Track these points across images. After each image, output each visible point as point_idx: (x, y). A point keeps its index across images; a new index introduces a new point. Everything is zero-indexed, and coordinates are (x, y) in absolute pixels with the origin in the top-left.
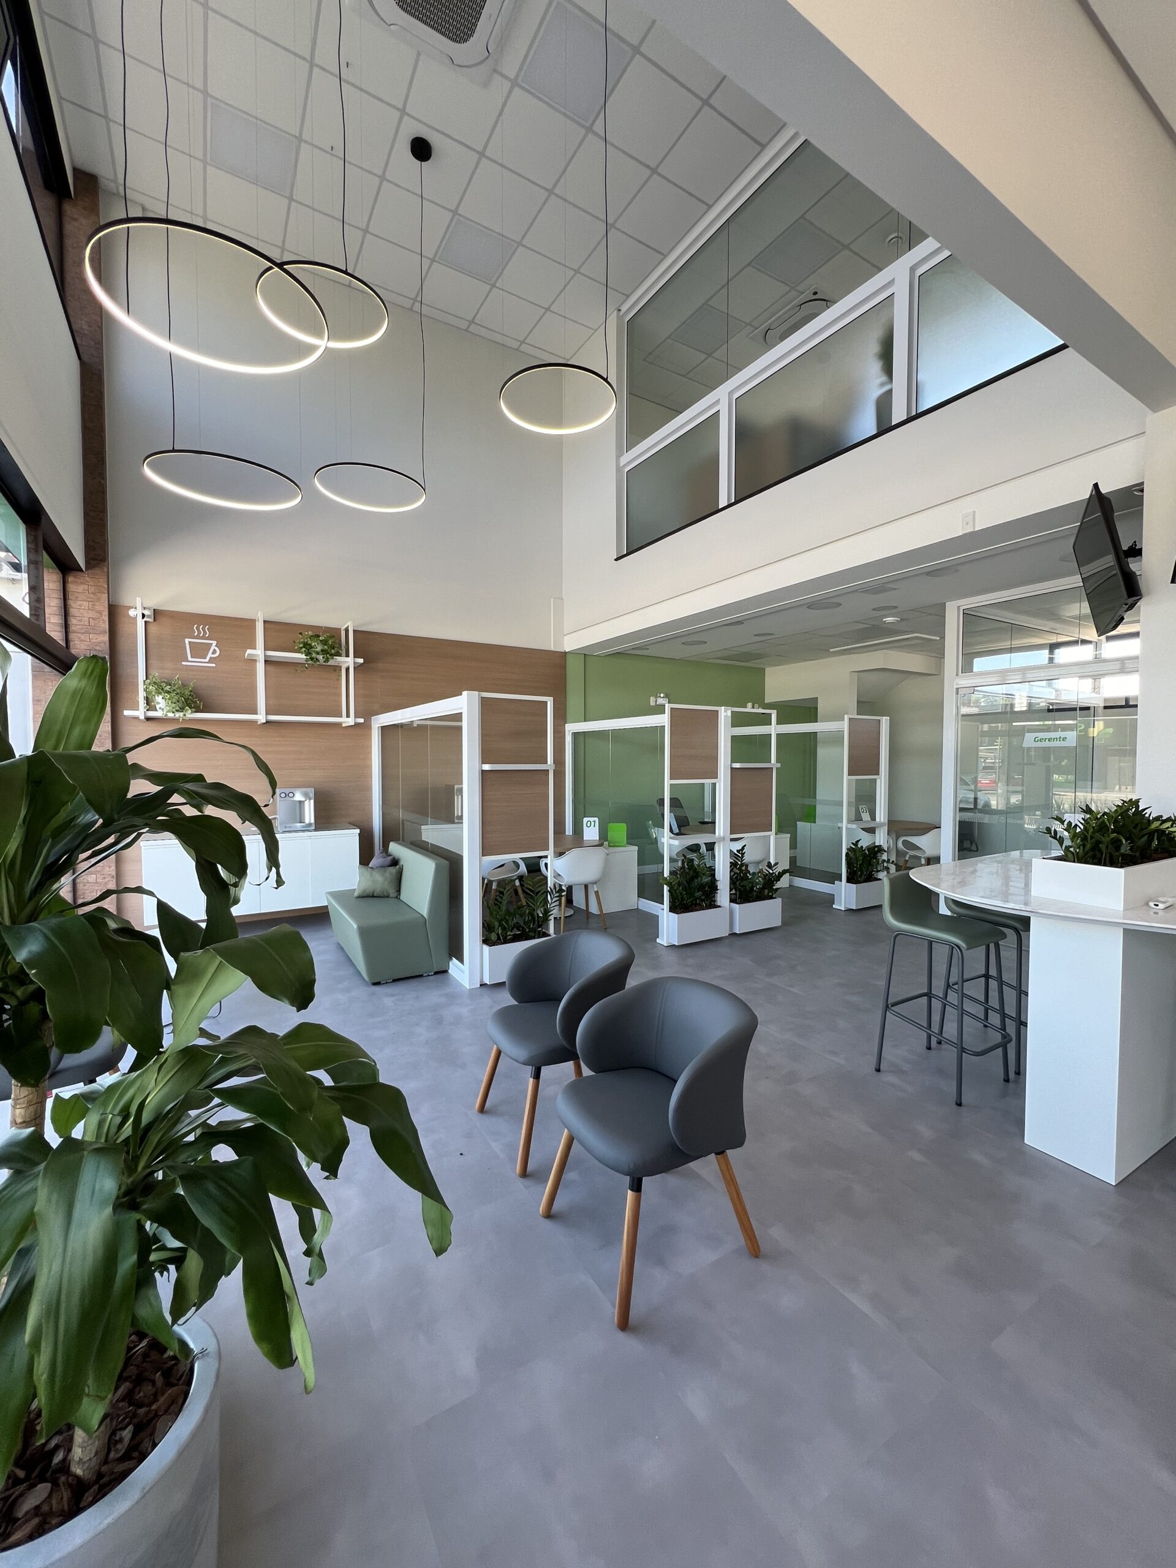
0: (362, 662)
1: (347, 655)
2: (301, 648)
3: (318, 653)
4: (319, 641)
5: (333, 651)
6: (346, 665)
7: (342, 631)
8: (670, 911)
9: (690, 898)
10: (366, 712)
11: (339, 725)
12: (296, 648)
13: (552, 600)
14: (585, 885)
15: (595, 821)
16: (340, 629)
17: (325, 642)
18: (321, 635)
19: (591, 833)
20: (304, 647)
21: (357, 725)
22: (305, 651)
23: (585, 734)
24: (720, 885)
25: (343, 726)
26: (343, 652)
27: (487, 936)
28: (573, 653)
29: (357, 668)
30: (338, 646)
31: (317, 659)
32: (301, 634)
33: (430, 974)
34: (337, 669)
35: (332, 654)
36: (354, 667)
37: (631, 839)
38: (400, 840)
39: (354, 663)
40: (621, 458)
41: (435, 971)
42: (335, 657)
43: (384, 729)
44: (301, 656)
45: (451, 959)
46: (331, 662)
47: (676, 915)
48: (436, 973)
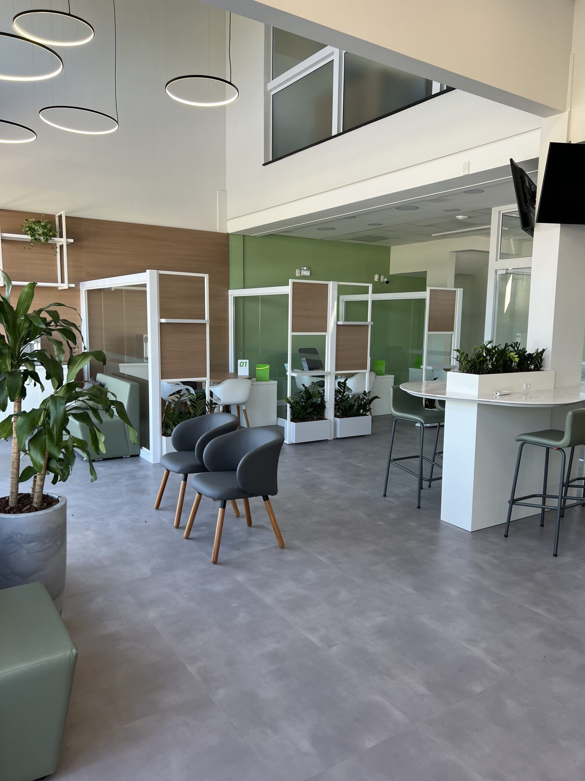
0: (73, 242)
1: (61, 236)
2: (27, 231)
3: (40, 235)
4: (40, 226)
5: (51, 234)
6: (61, 244)
7: (56, 217)
8: (291, 421)
9: (305, 412)
10: (76, 279)
11: (56, 288)
12: (24, 230)
13: (218, 191)
14: (237, 405)
15: (246, 362)
16: (55, 216)
17: (44, 227)
18: (41, 221)
19: (244, 370)
20: (29, 230)
21: (70, 288)
22: (30, 233)
23: (244, 298)
24: (327, 405)
25: (59, 289)
26: (58, 235)
27: (165, 431)
28: (235, 234)
29: (69, 245)
30: (54, 229)
31: (39, 240)
32: (26, 220)
33: (127, 457)
34: (54, 246)
35: (50, 236)
36: (67, 245)
37: (272, 377)
38: (104, 372)
39: (67, 242)
40: (268, 84)
41: (131, 455)
42: (53, 238)
43: (90, 293)
44: (28, 237)
45: (142, 448)
46: (50, 242)
47: (294, 423)
48: (132, 456)
